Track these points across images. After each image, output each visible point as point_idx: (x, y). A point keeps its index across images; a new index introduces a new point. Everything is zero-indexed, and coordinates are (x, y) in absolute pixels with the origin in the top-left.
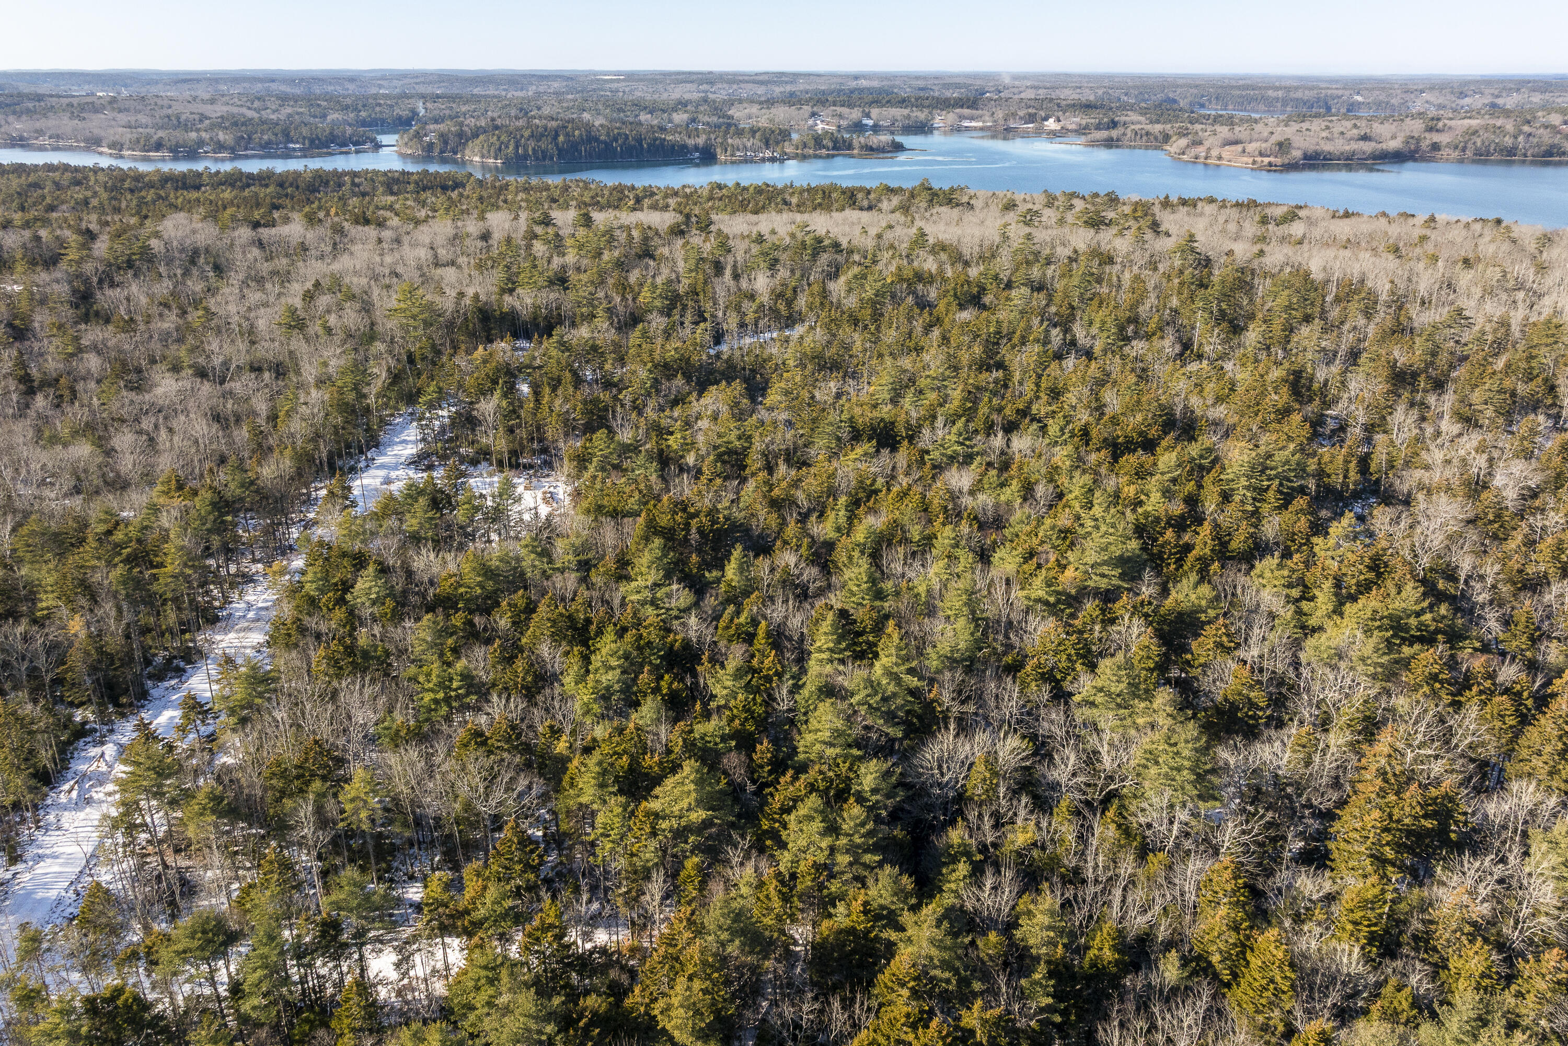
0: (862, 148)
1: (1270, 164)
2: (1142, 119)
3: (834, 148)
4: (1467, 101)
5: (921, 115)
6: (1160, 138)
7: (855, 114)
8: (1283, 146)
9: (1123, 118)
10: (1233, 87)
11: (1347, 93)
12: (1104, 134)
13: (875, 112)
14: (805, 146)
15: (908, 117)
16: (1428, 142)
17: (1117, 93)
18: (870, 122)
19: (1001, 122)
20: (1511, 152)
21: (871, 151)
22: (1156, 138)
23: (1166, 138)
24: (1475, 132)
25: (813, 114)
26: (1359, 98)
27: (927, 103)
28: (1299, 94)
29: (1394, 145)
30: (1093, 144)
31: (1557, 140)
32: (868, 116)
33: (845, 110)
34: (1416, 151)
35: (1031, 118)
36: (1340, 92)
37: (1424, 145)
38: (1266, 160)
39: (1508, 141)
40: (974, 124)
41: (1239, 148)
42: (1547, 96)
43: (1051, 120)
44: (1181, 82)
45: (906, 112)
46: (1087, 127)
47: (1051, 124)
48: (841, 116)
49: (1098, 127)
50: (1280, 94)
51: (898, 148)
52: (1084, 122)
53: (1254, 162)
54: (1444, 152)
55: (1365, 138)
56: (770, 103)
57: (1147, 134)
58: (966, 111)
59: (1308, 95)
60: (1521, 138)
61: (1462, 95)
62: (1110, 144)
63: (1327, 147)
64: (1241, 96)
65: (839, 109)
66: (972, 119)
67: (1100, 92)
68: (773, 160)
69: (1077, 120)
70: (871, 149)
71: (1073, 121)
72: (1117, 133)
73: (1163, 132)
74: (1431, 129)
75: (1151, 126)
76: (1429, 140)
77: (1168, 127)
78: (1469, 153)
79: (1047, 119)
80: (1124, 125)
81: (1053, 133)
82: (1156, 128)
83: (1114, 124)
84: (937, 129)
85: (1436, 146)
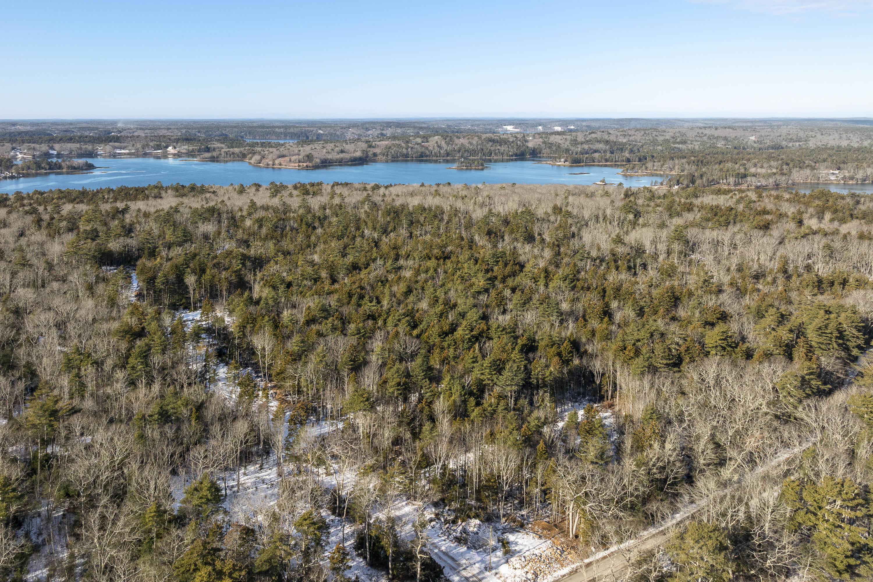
0: (69, 167)
1: (307, 166)
2: (223, 145)
3: (50, 169)
4: (370, 132)
5: (89, 147)
6: (240, 155)
7: (44, 148)
8: (309, 157)
9: (213, 146)
10: (256, 127)
11: (315, 129)
12: (207, 155)
13: (57, 146)
14: (29, 168)
15: (81, 149)
16: (371, 153)
17: (193, 131)
18: (55, 152)
19: (140, 150)
20: (406, 156)
21: (74, 170)
22: (238, 156)
23: (244, 156)
24: (390, 148)
25: (13, 149)
26: (321, 132)
27: (87, 139)
28: (292, 130)
29: (358, 154)
30: (204, 160)
31: (423, 150)
32: (52, 148)
33: (37, 146)
34: (367, 156)
35: (158, 147)
36: (312, 129)
37: (370, 154)
38: (305, 164)
39: (404, 151)
40: (123, 151)
41: (287, 159)
42: (403, 129)
43: (170, 148)
44: (222, 124)
45: (78, 145)
46: (193, 151)
47: (170, 150)
48: (34, 149)
50: (282, 130)
51: (91, 167)
52: (191, 148)
53: (299, 166)
54: (380, 157)
55: (342, 151)
57: (233, 153)
58: (116, 144)
59: (296, 130)
60: (409, 149)
61: (367, 129)
62: (213, 159)
63: (330, 157)
64: (262, 132)
65: (32, 145)
66: (121, 148)
67: (184, 131)
68: (12, 177)
69: (186, 147)
70: (75, 168)
71: (184, 148)
72: (215, 154)
73: (241, 152)
74: (370, 146)
75: (231, 150)
76: (372, 151)
77: (242, 149)
78: (390, 157)
79: (167, 147)
80: (214, 149)
81: (174, 155)
82: (236, 150)
83: (208, 150)
84: (100, 155)
85: (375, 155)
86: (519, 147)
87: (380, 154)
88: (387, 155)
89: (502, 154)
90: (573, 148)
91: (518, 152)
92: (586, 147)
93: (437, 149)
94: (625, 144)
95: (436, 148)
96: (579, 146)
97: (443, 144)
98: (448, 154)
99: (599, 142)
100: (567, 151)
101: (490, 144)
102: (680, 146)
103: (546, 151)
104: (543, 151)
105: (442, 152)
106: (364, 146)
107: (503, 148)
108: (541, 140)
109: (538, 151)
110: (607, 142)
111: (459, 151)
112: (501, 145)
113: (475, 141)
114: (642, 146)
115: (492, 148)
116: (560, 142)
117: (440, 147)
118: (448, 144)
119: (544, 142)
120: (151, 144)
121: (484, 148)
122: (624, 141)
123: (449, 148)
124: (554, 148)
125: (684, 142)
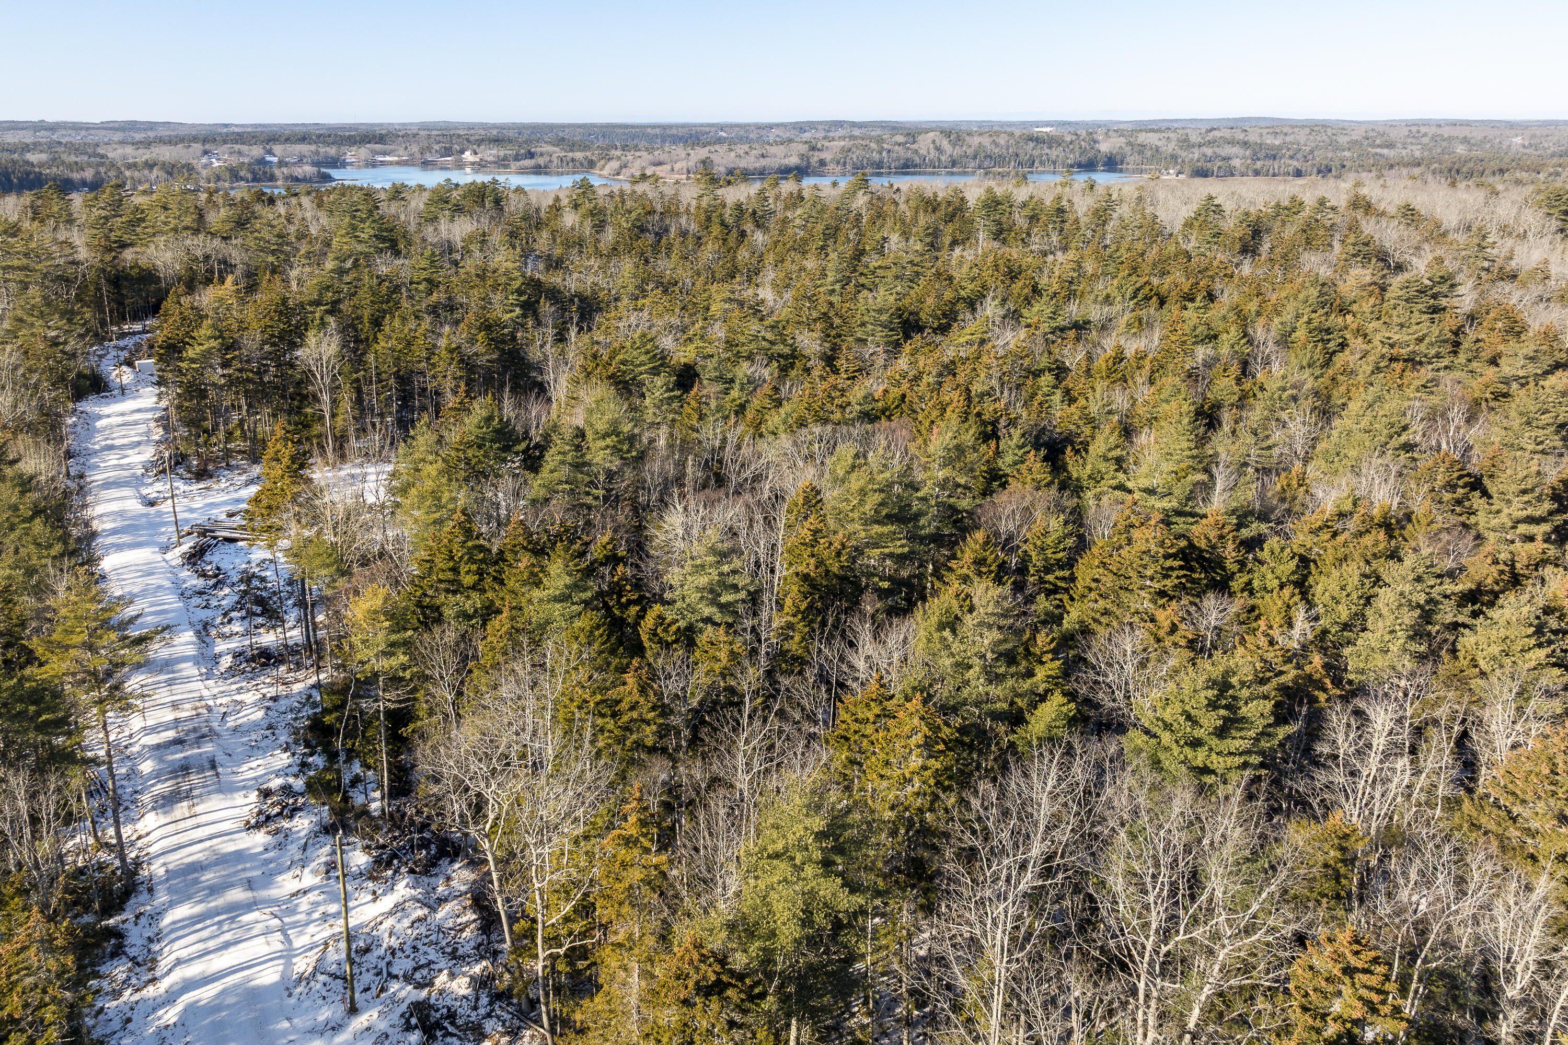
2: (556, 149)
4: (806, 135)
5: (332, 151)
6: (586, 163)
7: (257, 152)
8: (707, 164)
9: (539, 150)
12: (528, 163)
13: (278, 149)
15: (317, 153)
18: (275, 159)
19: (418, 156)
21: (297, 181)
22: (581, 164)
23: (592, 163)
25: (206, 153)
27: (331, 140)
29: (794, 161)
31: (909, 154)
32: (271, 153)
33: (243, 147)
34: (808, 165)
35: (447, 152)
37: (814, 161)
39: (876, 156)
40: (388, 158)
41: (667, 167)
43: (467, 153)
45: (313, 148)
46: (505, 158)
47: (468, 156)
48: (240, 153)
49: (517, 158)
52: (502, 153)
54: (831, 167)
55: (764, 156)
56: (147, 144)
57: (573, 160)
58: (378, 147)
60: (884, 154)
62: (538, 170)
63: (741, 164)
65: (237, 147)
66: (385, 154)
69: (494, 152)
71: (491, 153)
72: (541, 161)
73: (586, 158)
74: (813, 149)
75: (570, 155)
76: (815, 157)
77: (588, 154)
78: (849, 167)
79: (462, 152)
80: (542, 155)
81: (473, 164)
82: (579, 155)
83: (531, 155)
84: (351, 164)
85: (822, 163)
86: (1083, 152)
87: (832, 161)
88: (845, 164)
89: (1054, 163)
90: (1184, 154)
91: (1084, 159)
92: (1209, 151)
93: (933, 154)
94: (1279, 148)
95: (932, 151)
96: (1196, 150)
97: (945, 144)
98: (954, 163)
99: (1232, 142)
100: (1174, 157)
101: (1031, 144)
102: (1385, 151)
103: (1132, 160)
104: (1128, 159)
105: (943, 158)
106: (804, 148)
107: (1054, 153)
108: (1122, 140)
109: (1118, 158)
110: (1245, 144)
111: (975, 157)
112: (1050, 148)
113: (1002, 141)
114: (1312, 152)
115: (1036, 153)
116: (1159, 144)
117: (938, 149)
118: (954, 145)
119: (1129, 144)
120: (437, 147)
121: (1020, 151)
122: (1277, 142)
123: (957, 152)
124: (1148, 154)
125: (1391, 145)
